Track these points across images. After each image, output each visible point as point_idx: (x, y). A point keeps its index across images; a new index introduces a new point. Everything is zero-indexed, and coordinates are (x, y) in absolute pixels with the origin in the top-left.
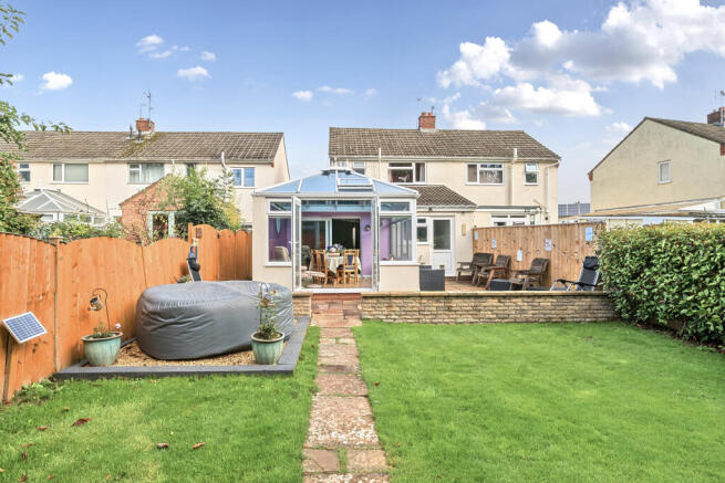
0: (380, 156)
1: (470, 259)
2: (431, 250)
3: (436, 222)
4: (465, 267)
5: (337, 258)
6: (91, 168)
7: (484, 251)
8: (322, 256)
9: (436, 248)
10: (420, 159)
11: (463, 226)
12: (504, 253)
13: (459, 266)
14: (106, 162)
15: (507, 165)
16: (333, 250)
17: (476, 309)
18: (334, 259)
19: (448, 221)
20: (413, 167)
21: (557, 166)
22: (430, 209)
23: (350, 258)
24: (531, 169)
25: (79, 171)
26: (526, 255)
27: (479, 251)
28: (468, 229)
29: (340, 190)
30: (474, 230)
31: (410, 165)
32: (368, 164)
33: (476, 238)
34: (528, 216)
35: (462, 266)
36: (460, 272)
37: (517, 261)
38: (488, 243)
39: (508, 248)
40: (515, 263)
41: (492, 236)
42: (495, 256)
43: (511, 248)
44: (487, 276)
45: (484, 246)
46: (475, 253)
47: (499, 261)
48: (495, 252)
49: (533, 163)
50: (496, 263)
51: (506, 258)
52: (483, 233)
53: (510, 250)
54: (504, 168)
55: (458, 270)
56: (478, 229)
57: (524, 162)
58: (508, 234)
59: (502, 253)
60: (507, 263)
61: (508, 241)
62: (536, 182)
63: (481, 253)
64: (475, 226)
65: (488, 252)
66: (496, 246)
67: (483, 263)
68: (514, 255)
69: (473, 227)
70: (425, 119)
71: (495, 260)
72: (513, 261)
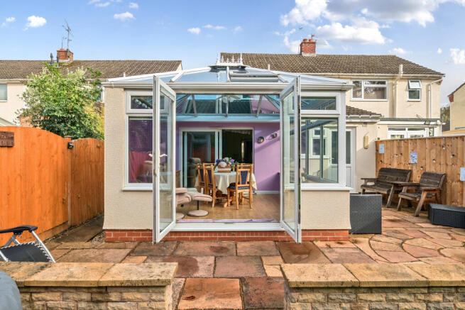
1: (374, 175)
4: (370, 184)
5: (227, 175)
8: (210, 171)
9: (334, 161)
11: (365, 139)
12: (431, 169)
13: (363, 182)
15: (390, 81)
16: (224, 164)
18: (224, 176)
21: (440, 83)
23: (244, 174)
24: (414, 86)
27: (385, 166)
34: (427, 129)
35: (366, 183)
36: (364, 188)
37: (459, 181)
38: (403, 158)
39: (440, 164)
40: (454, 183)
41: (410, 148)
42: (414, 172)
43: (447, 165)
44: (418, 200)
45: (395, 160)
46: (380, 168)
47: (426, 180)
48: (414, 168)
49: (416, 80)
50: (421, 181)
51: (438, 176)
52: (393, 145)
53: (445, 166)
54: (387, 85)
55: (362, 186)
56: (381, 141)
57: (408, 79)
58: (440, 146)
59: (428, 170)
60: (441, 183)
61: (440, 155)
62: (418, 98)
63: (391, 169)
64: (379, 139)
65: (402, 168)
66: (416, 161)
67: (397, 180)
68: (452, 174)
69: (377, 140)
70: (307, 45)
71: (416, 178)
72: (449, 181)
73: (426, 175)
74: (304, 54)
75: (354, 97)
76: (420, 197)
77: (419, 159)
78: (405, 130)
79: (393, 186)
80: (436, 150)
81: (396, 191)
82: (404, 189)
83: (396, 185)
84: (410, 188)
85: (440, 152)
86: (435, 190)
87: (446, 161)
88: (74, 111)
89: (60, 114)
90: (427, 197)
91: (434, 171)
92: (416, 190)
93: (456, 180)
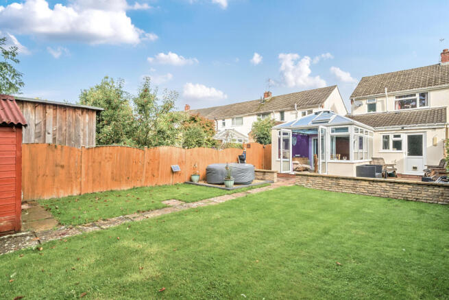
0: (386, 93)
2: (406, 156)
3: (410, 137)
6: (244, 118)
10: (423, 90)
11: (434, 139)
14: (249, 115)
17: (354, 187)
20: (418, 96)
22: (403, 128)
25: (240, 121)
28: (439, 141)
29: (313, 123)
30: (444, 141)
31: (415, 95)
32: (378, 99)
74: (442, 64)
88: (266, 134)
89: (262, 136)
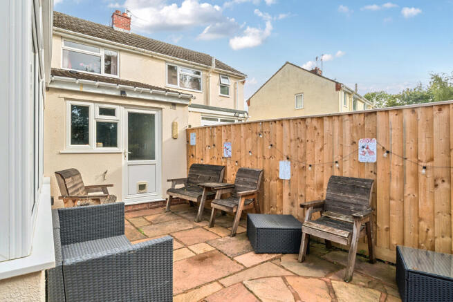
1: (184, 174)
2: (124, 161)
3: (132, 117)
4: (178, 186)
7: (207, 161)
9: (131, 157)
10: (110, 43)
11: (174, 126)
12: (247, 165)
13: (170, 185)
15: (204, 73)
19: (153, 116)
21: (243, 83)
22: (123, 92)
24: (224, 81)
26: (301, 168)
27: (197, 161)
28: (181, 129)
30: (188, 132)
33: (193, 142)
35: (173, 186)
36: (171, 194)
37: (278, 179)
38: (216, 150)
39: (257, 157)
40: (272, 182)
41: (224, 138)
42: (229, 168)
43: (264, 158)
44: (234, 211)
45: (208, 153)
46: (191, 164)
47: (242, 179)
48: (228, 163)
49: (225, 76)
50: (237, 182)
51: (255, 173)
52: (205, 134)
53: (262, 159)
54: (202, 76)
55: (169, 191)
56: (193, 129)
57: (220, 74)
58: (257, 133)
59: (243, 166)
60: (259, 182)
61: (257, 145)
62: (228, 94)
63: (202, 165)
64: (190, 126)
65: (215, 164)
66: (230, 154)
67: (209, 180)
68: (270, 170)
69: (188, 128)
70: (120, 17)
71: (231, 177)
72: (267, 179)
73: (242, 172)
74: (115, 28)
75: (169, 83)
76: (237, 205)
77: (233, 151)
78: (217, 120)
79: (205, 189)
80: (252, 138)
81: (207, 196)
82: (218, 194)
83: (208, 189)
84: (224, 192)
85: (256, 141)
86: (253, 194)
87: (263, 153)
90: (245, 205)
91: (250, 166)
92: (231, 194)
93: (275, 178)
